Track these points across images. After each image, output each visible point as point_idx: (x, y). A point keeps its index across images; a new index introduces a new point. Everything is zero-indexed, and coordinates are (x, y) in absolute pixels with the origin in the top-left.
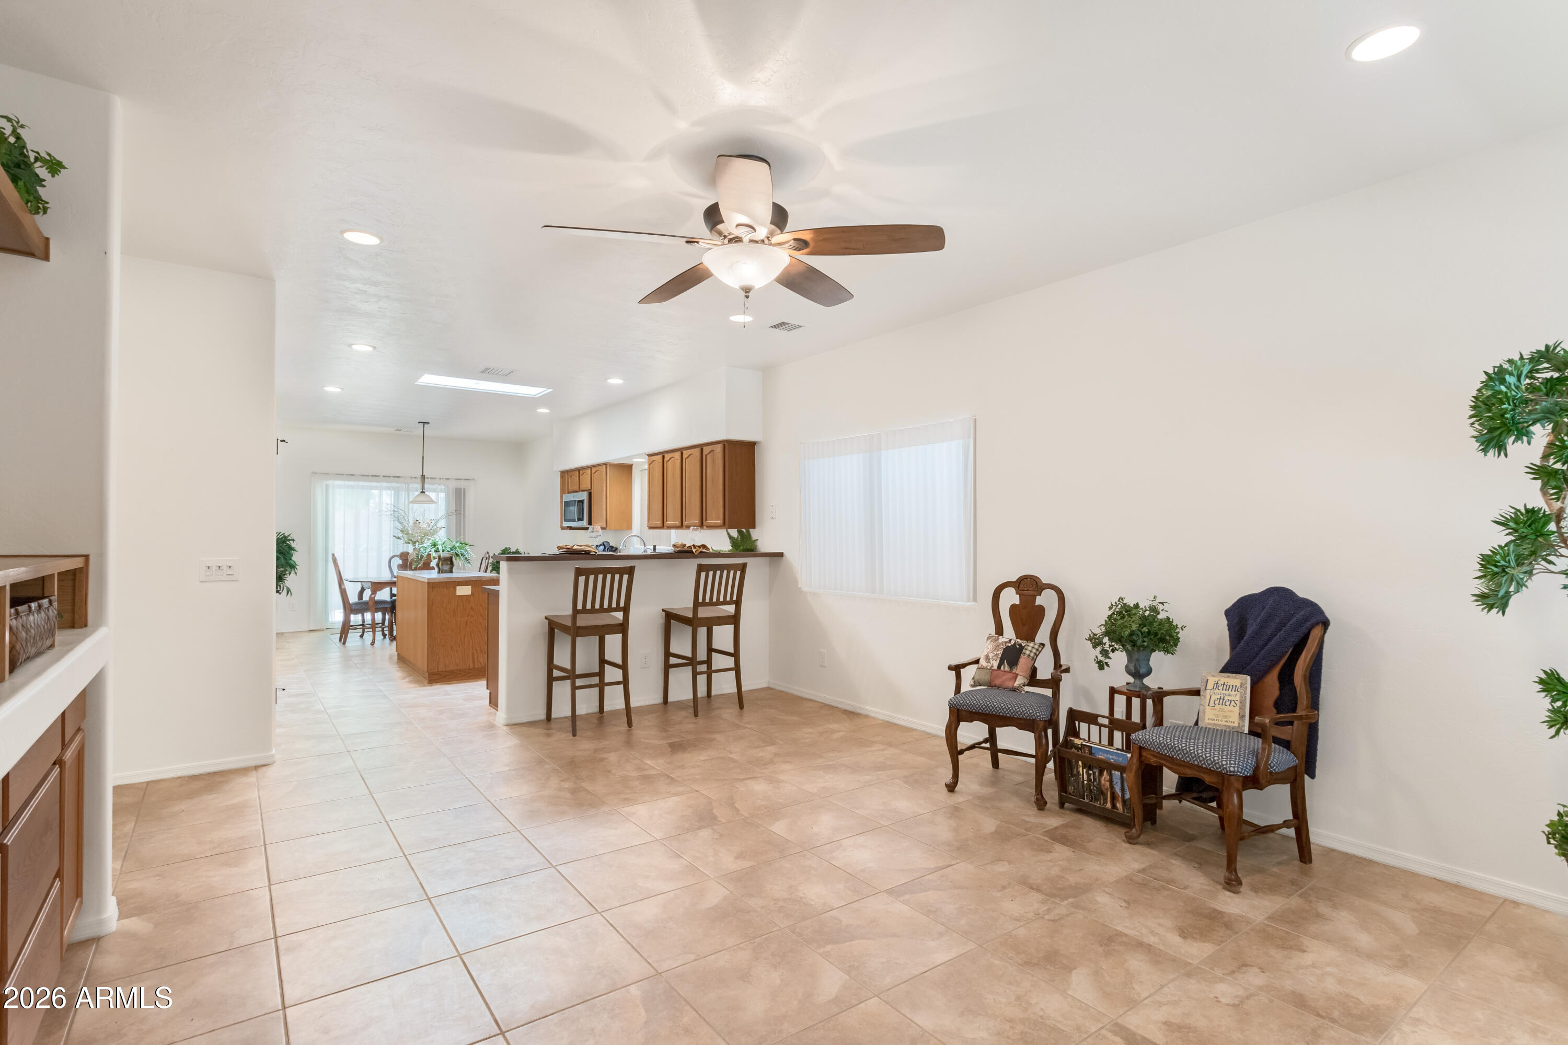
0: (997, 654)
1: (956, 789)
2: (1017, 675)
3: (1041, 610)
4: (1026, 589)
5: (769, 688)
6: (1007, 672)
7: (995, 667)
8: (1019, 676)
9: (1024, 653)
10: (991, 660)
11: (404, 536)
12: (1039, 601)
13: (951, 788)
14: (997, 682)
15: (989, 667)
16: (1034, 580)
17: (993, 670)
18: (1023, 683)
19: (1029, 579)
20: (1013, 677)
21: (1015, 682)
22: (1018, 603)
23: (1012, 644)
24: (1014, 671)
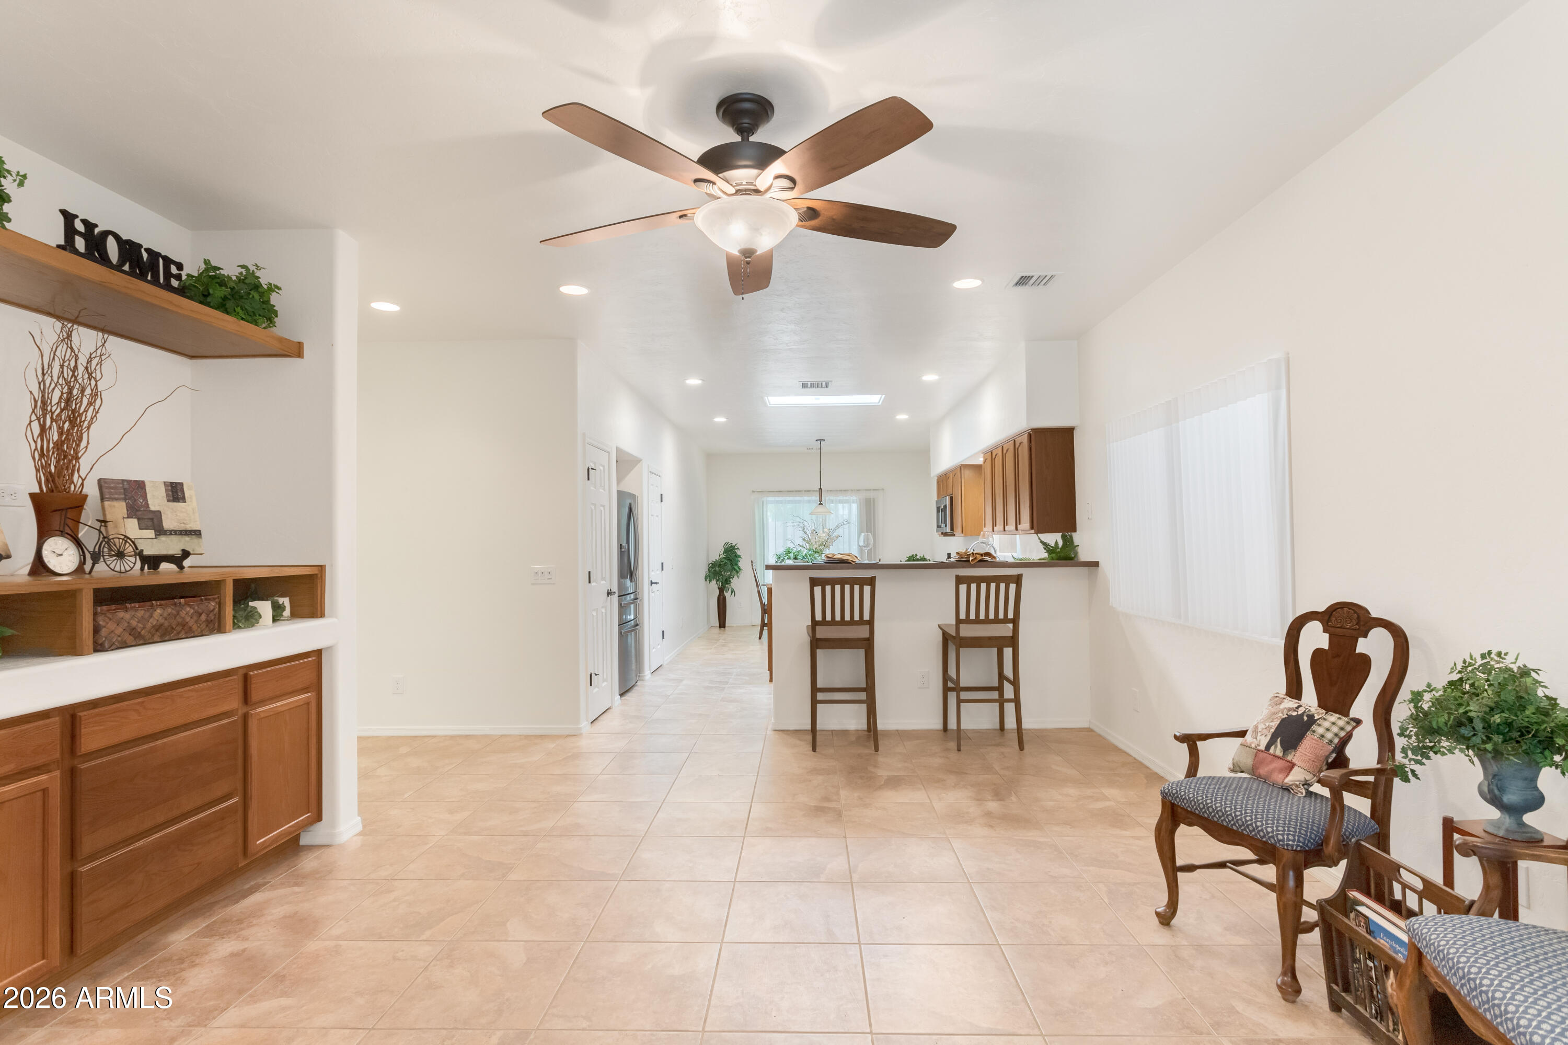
0: (1268, 727)
1: (1174, 922)
2: (1292, 766)
3: (1365, 663)
4: (1339, 625)
5: (1089, 730)
6: (1279, 757)
7: (1262, 747)
8: (1296, 768)
9: (1314, 732)
10: (1259, 734)
11: (807, 544)
12: (1362, 646)
13: (1166, 918)
14: (1263, 771)
15: (1253, 746)
16: (1355, 612)
17: (1259, 750)
18: (1303, 779)
19: (1346, 609)
20: (1286, 769)
21: (1287, 776)
22: (1327, 648)
23: (1300, 713)
24: (1289, 758)
